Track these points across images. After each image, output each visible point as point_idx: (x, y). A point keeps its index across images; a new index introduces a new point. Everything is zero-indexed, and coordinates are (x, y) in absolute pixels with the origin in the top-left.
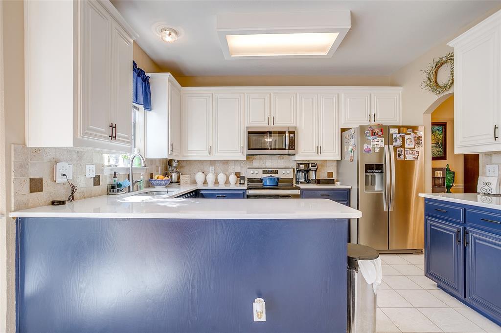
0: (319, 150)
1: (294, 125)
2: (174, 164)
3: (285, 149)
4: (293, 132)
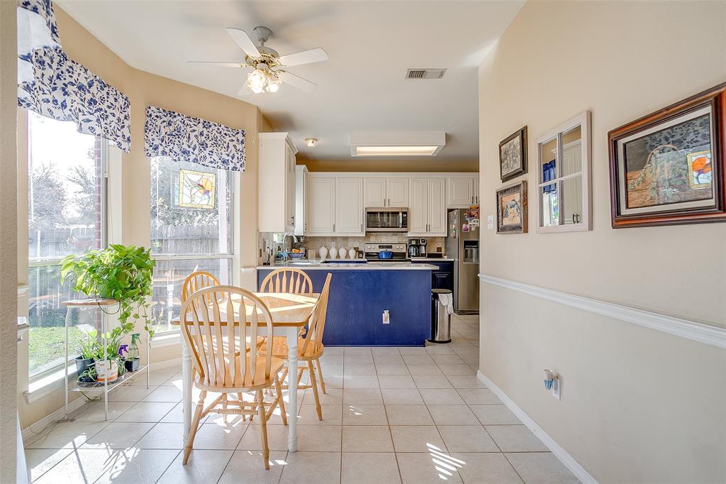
0: (428, 228)
1: (406, 206)
3: (398, 227)
4: (406, 213)
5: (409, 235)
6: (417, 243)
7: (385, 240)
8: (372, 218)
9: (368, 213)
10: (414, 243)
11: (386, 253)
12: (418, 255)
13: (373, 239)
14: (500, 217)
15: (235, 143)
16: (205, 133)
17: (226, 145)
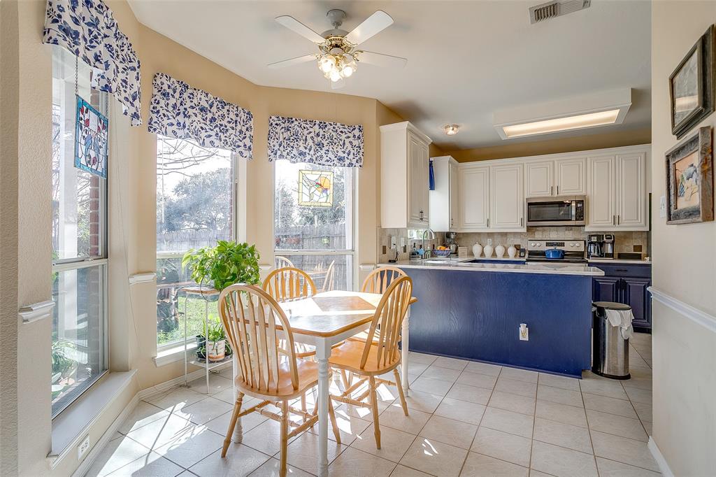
1: (584, 193)
2: (452, 236)
3: (570, 220)
4: (582, 202)
5: (587, 229)
6: (599, 241)
7: (554, 235)
8: (534, 209)
9: (530, 204)
10: (594, 239)
11: (554, 252)
12: (602, 255)
13: (538, 235)
14: (672, 198)
15: (351, 139)
16: (321, 133)
17: (341, 143)
